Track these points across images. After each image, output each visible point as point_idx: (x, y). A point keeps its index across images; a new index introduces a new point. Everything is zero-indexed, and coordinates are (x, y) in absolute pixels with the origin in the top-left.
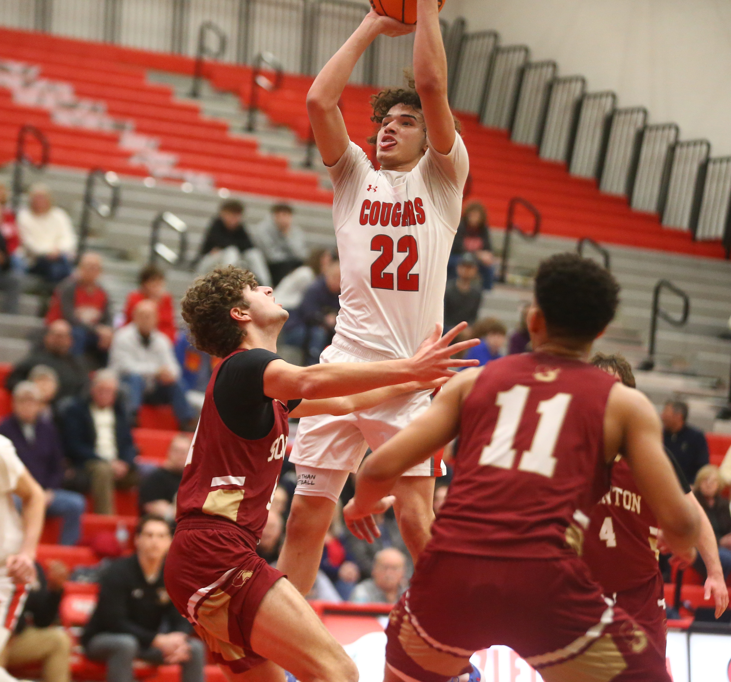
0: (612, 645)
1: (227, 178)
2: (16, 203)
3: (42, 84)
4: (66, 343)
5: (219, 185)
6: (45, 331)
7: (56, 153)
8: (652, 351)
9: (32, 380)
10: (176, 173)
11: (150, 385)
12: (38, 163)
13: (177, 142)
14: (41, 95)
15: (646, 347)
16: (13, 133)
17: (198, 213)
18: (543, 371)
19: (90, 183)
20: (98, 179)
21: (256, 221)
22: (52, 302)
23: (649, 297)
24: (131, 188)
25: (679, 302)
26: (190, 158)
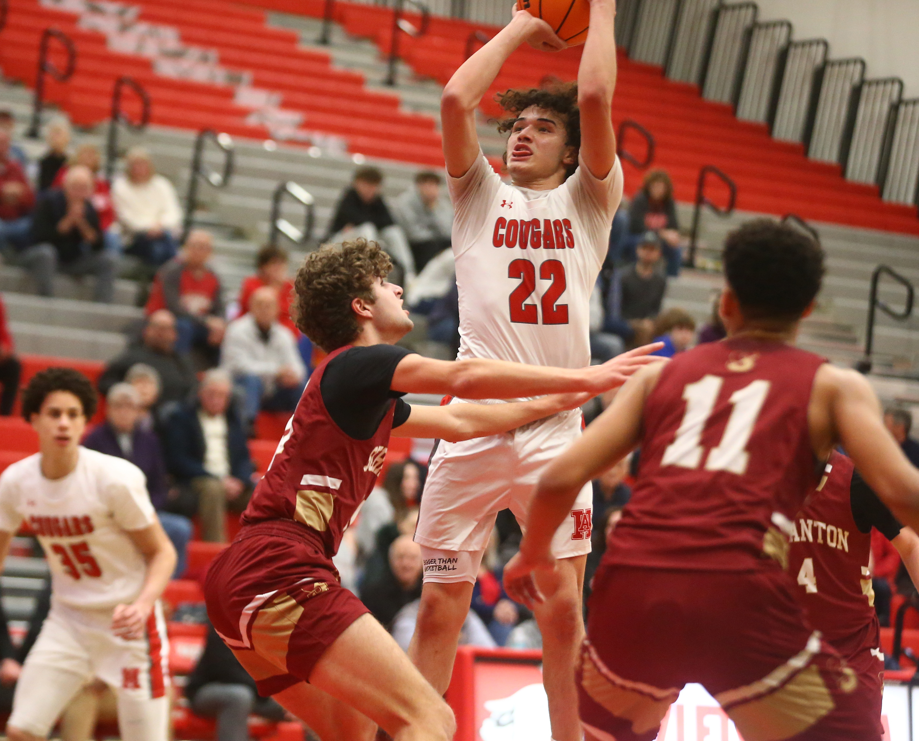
0: (818, 679)
1: (362, 141)
2: (110, 170)
3: (143, 28)
4: (171, 336)
5: (353, 149)
6: (145, 323)
7: (157, 111)
8: (868, 350)
9: (130, 382)
10: (302, 135)
11: (270, 388)
12: (137, 122)
13: (302, 98)
14: (142, 40)
15: (862, 345)
16: (109, 86)
17: (329, 183)
18: (737, 359)
19: (199, 146)
20: (208, 141)
21: (397, 192)
22: (152, 288)
23: (866, 286)
24: (247, 153)
25: (903, 291)
26: (319, 117)
